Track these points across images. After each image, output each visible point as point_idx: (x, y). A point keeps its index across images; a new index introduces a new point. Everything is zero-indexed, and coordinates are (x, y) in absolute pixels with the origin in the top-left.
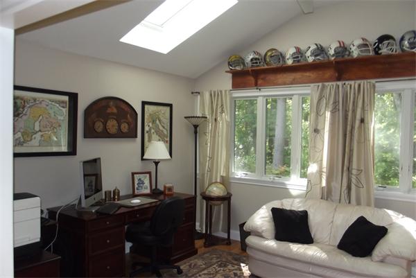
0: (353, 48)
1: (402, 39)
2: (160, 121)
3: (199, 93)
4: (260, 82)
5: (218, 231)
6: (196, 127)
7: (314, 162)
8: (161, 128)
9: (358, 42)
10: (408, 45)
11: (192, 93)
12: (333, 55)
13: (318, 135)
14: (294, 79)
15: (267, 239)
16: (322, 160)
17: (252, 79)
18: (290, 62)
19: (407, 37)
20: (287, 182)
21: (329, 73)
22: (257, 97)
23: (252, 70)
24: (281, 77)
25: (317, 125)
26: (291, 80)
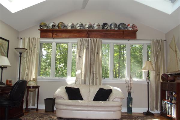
0: (95, 26)
1: (111, 25)
2: (3, 48)
3: (22, 38)
4: (54, 36)
5: (30, 106)
6: (21, 53)
7: (79, 69)
8: (3, 51)
9: (96, 24)
10: (113, 27)
11: (18, 38)
12: (88, 27)
13: (80, 58)
14: (70, 36)
15: (66, 100)
16: (82, 68)
17: (51, 34)
18: (70, 28)
19: (113, 24)
20: (66, 79)
21: (84, 35)
22: (52, 42)
23: (52, 30)
24: (64, 35)
25: (80, 54)
26: (68, 36)
